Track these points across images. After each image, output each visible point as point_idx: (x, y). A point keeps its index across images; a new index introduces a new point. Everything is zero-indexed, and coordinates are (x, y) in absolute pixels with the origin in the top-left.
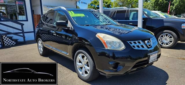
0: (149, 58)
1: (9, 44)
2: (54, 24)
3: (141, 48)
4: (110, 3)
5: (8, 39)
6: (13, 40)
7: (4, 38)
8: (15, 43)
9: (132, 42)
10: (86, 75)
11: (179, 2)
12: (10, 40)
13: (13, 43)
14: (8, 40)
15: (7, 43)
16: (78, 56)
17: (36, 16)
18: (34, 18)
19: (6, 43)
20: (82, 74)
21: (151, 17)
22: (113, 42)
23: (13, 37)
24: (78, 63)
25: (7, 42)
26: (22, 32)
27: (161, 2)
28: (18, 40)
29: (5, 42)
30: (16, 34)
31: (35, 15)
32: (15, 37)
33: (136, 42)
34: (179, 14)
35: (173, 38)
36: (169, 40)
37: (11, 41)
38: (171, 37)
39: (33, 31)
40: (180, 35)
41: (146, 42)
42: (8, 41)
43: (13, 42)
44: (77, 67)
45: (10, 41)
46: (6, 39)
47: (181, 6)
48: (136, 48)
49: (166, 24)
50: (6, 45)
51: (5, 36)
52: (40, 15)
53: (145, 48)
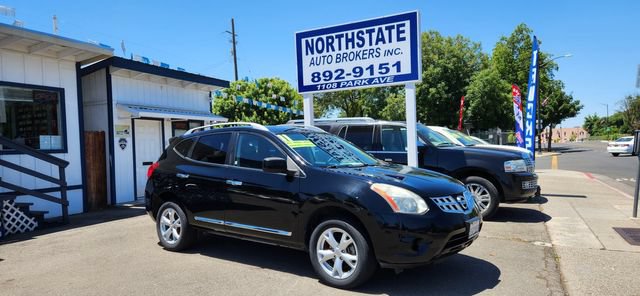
0: (468, 230)
1: (18, 228)
2: (233, 164)
3: (453, 210)
4: (287, 91)
5: (17, 210)
6: (30, 214)
7: (7, 208)
8: (36, 224)
9: (438, 199)
10: (345, 275)
11: (482, 97)
12: (22, 214)
13: (31, 225)
14: (17, 215)
15: (14, 224)
16: (323, 235)
17: (91, 136)
18: (86, 141)
19: (9, 225)
20: (337, 273)
21: (436, 144)
22: (404, 199)
23: (32, 204)
24: (320, 251)
25: (14, 220)
26: (58, 186)
27: (433, 95)
28: (46, 216)
29: (9, 221)
30: (39, 193)
31: (90, 133)
32: (38, 204)
33: (444, 198)
34: (482, 130)
35: (488, 195)
36: (480, 199)
37: (26, 218)
38: (484, 193)
39: (80, 183)
40: (503, 187)
41: (458, 199)
42: (18, 219)
43: (31, 221)
44: (320, 259)
45: (22, 218)
46: (12, 211)
47: (487, 108)
48: (446, 210)
49: (470, 162)
50: (9, 230)
51: (11, 203)
52: (103, 133)
53: (460, 210)
